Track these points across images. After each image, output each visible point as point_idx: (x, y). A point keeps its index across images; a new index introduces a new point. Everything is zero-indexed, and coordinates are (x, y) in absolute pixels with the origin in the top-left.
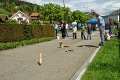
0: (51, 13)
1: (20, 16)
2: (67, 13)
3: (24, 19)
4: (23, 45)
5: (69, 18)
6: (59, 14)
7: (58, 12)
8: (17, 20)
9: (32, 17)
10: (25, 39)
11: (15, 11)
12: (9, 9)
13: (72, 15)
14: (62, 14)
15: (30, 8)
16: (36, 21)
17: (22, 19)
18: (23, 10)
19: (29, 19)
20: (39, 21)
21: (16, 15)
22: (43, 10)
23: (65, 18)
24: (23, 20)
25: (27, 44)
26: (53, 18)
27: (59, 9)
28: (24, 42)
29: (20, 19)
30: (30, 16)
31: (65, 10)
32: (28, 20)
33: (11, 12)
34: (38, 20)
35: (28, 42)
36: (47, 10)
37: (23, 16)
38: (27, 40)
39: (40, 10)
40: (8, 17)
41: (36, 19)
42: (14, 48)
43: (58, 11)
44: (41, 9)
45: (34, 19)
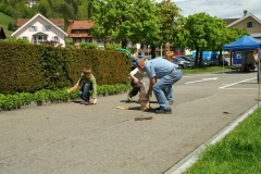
0: (124, 18)
1: (40, 27)
2: (170, 21)
3: (51, 36)
4: (40, 103)
5: (175, 35)
6: (147, 23)
7: (143, 18)
8: (30, 39)
9: (73, 31)
10: (45, 87)
11: (27, 15)
12: (9, 8)
13: (186, 27)
14: (155, 22)
15: (70, 7)
16: (83, 42)
17: (46, 36)
18: (49, 12)
19: (65, 38)
20: (94, 43)
21: (29, 26)
22: (103, 11)
23: (163, 35)
24: (49, 39)
25: (53, 100)
26: (130, 34)
27: (148, 8)
28: (42, 94)
29: (39, 36)
30: (69, 30)
31: (165, 13)
32: (62, 41)
33: (16, 17)
34: (90, 39)
35: (54, 94)
36: (113, 12)
37: (48, 27)
38: (51, 89)
39: (95, 10)
40: (6, 31)
41: (86, 38)
42: (14, 108)
43: (144, 15)
44: (97, 7)
45: (80, 39)
